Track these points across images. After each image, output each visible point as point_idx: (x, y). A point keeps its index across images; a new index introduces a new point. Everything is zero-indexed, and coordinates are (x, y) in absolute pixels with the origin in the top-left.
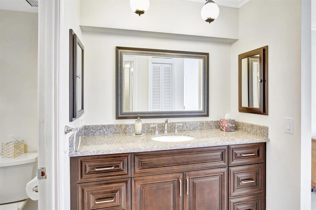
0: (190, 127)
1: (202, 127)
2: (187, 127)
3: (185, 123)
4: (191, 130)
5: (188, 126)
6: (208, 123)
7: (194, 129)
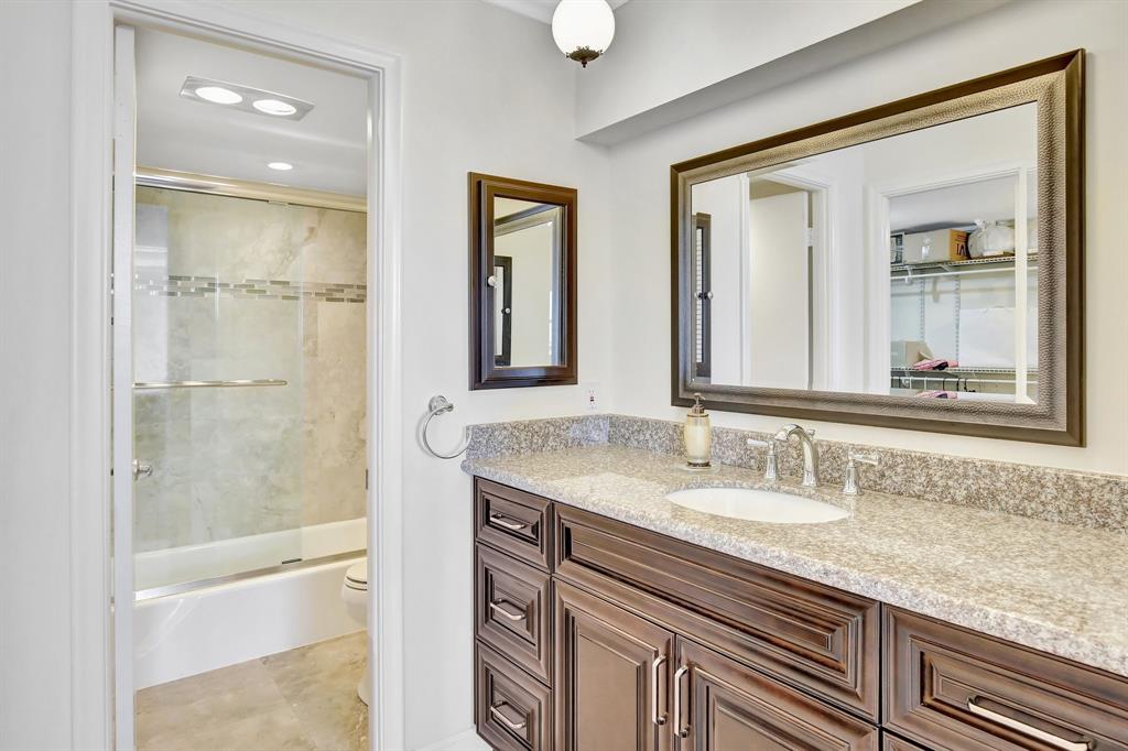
0: (947, 487)
1: (1029, 498)
2: (931, 483)
3: (924, 461)
4: (954, 501)
5: (935, 479)
6: (1071, 486)
7: (972, 500)
